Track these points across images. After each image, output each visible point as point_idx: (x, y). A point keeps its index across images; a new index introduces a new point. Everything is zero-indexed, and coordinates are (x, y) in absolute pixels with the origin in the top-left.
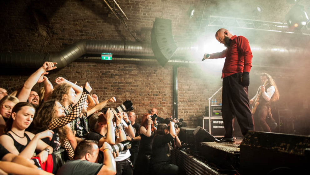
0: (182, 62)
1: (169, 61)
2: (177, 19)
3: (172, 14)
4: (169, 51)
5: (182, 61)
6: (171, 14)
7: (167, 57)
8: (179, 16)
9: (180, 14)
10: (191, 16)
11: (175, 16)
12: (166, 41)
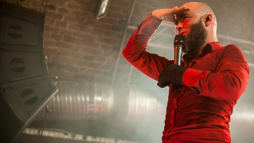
0: (66, 137)
1: (28, 131)
2: (61, 18)
3: (48, 4)
4: (31, 96)
5: (66, 134)
6: (45, 3)
7: (20, 114)
8: (67, 11)
9: (69, 6)
10: (99, 14)
11: (57, 9)
12: (24, 69)
